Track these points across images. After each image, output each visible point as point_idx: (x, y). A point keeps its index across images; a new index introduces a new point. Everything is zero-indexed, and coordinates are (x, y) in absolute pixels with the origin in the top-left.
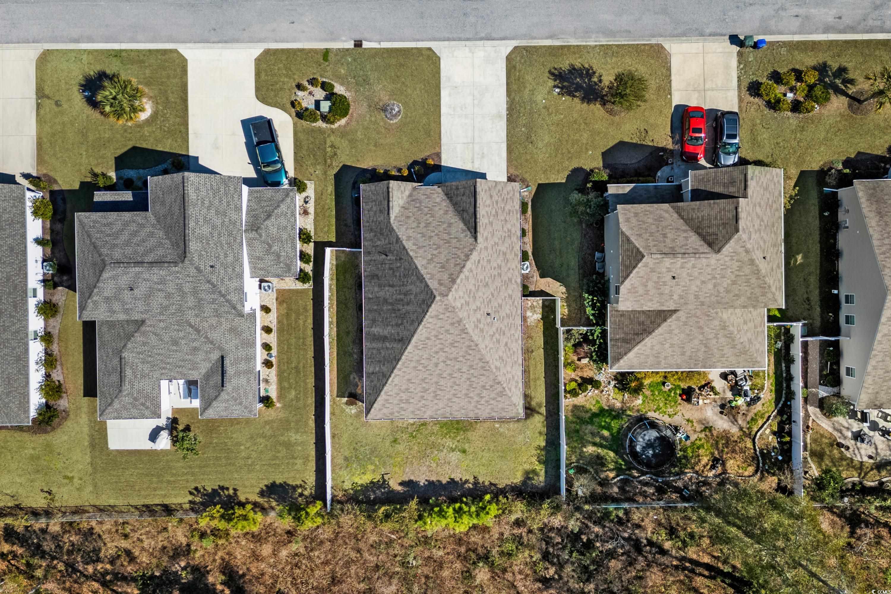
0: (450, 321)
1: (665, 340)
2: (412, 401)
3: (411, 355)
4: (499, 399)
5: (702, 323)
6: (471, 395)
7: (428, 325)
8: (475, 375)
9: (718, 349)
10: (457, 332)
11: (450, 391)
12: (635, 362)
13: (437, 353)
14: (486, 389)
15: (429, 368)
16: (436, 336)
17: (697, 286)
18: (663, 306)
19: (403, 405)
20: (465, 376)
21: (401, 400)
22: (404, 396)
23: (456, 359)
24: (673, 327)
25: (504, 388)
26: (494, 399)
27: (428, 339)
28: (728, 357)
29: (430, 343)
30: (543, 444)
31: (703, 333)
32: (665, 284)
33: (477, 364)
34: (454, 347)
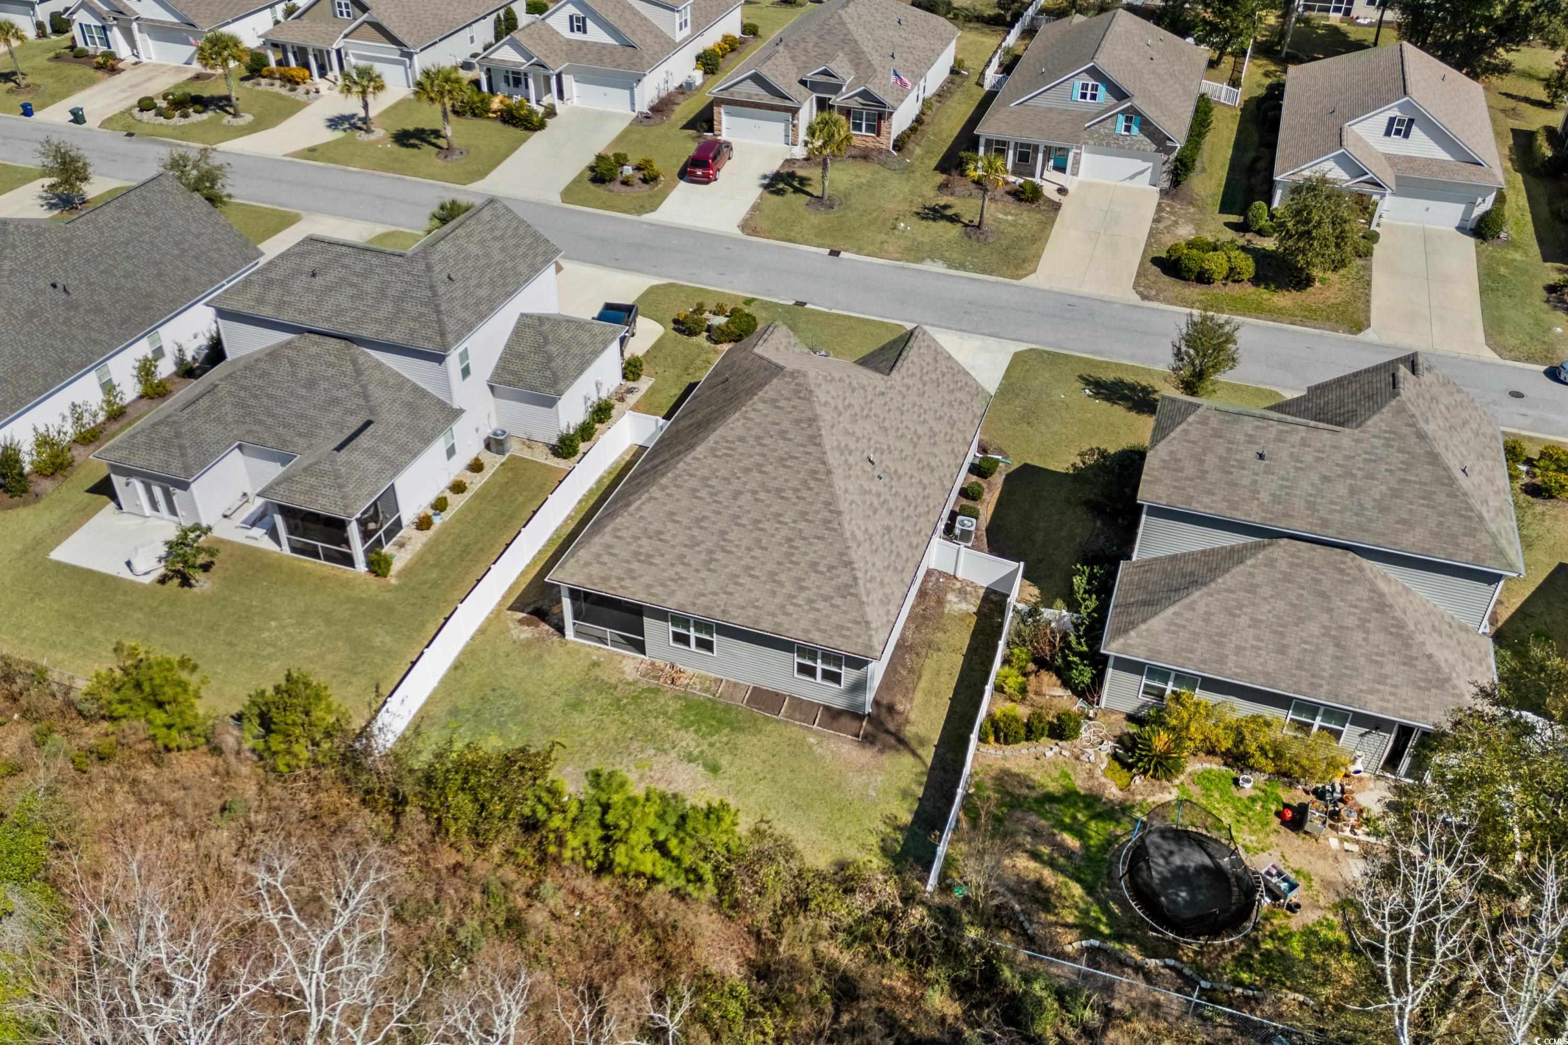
0: (795, 415)
1: (1240, 607)
2: (657, 560)
3: (696, 464)
4: (838, 601)
5: (1326, 585)
6: (782, 577)
7: (752, 415)
8: (806, 533)
9: (1368, 657)
10: (799, 439)
11: (740, 558)
12: (1165, 643)
13: (747, 470)
14: (817, 572)
15: (720, 498)
16: (758, 438)
17: (1313, 485)
18: (1236, 509)
19: (635, 565)
20: (785, 532)
21: (636, 554)
22: (646, 545)
23: (779, 491)
24: (1259, 579)
25: (855, 579)
26: (827, 598)
27: (742, 439)
28: (1396, 686)
29: (741, 448)
30: (906, 818)
31: (1330, 610)
32: (1242, 466)
33: (817, 512)
34: (785, 466)
